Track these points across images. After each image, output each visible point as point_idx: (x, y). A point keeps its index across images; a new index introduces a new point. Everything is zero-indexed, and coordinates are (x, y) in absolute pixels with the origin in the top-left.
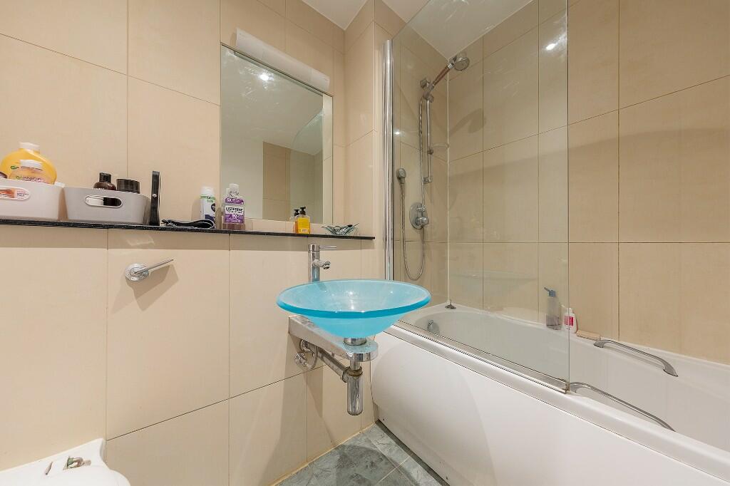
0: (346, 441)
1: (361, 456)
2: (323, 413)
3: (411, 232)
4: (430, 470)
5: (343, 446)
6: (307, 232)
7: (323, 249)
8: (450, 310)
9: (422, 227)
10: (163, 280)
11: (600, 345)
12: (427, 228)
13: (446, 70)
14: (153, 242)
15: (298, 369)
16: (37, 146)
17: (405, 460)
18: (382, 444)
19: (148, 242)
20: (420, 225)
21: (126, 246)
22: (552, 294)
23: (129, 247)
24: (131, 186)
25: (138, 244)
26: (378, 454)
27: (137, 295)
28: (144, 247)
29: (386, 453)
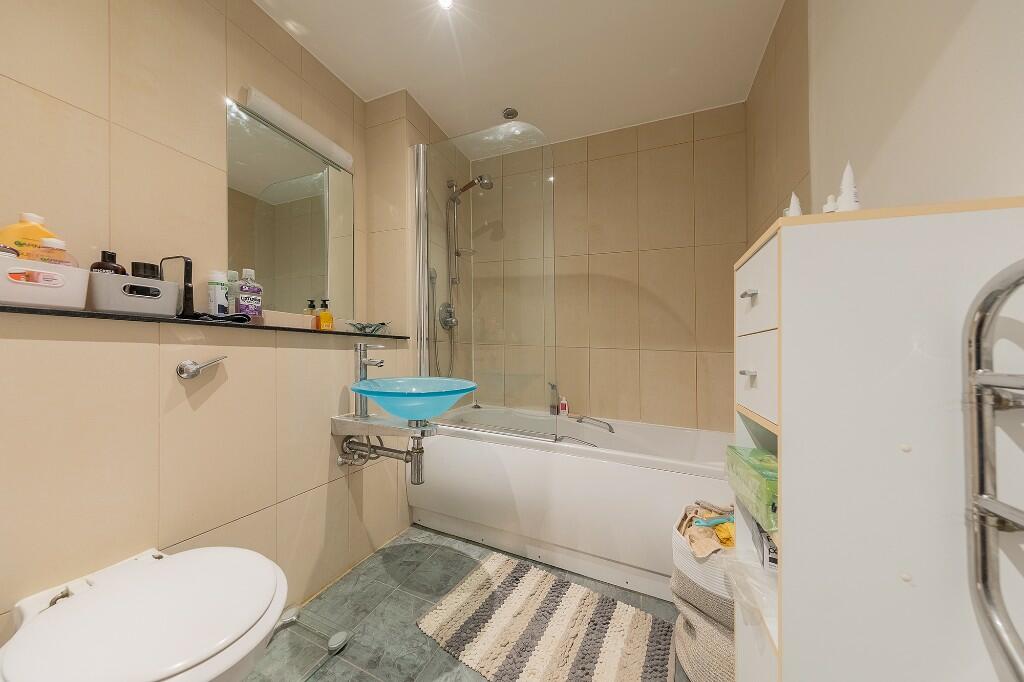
0: (386, 544)
1: (405, 550)
2: (364, 516)
3: (442, 334)
4: (468, 541)
5: (384, 549)
6: (329, 329)
7: (371, 348)
8: (478, 410)
9: (451, 327)
10: (213, 377)
11: (580, 421)
12: (455, 329)
13: (472, 184)
14: (204, 338)
15: (339, 472)
16: (42, 218)
17: (446, 542)
18: (422, 537)
19: (198, 338)
20: (448, 326)
21: (178, 342)
22: (553, 387)
23: (180, 342)
24: (152, 271)
25: (189, 339)
26: (420, 544)
27: (189, 394)
28: (195, 343)
29: (427, 542)
